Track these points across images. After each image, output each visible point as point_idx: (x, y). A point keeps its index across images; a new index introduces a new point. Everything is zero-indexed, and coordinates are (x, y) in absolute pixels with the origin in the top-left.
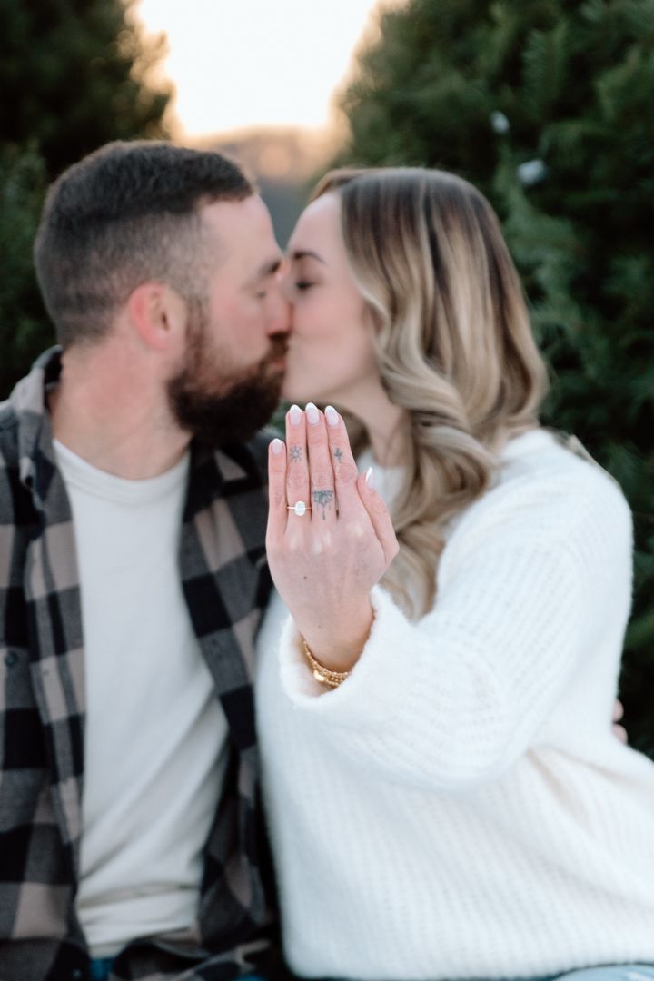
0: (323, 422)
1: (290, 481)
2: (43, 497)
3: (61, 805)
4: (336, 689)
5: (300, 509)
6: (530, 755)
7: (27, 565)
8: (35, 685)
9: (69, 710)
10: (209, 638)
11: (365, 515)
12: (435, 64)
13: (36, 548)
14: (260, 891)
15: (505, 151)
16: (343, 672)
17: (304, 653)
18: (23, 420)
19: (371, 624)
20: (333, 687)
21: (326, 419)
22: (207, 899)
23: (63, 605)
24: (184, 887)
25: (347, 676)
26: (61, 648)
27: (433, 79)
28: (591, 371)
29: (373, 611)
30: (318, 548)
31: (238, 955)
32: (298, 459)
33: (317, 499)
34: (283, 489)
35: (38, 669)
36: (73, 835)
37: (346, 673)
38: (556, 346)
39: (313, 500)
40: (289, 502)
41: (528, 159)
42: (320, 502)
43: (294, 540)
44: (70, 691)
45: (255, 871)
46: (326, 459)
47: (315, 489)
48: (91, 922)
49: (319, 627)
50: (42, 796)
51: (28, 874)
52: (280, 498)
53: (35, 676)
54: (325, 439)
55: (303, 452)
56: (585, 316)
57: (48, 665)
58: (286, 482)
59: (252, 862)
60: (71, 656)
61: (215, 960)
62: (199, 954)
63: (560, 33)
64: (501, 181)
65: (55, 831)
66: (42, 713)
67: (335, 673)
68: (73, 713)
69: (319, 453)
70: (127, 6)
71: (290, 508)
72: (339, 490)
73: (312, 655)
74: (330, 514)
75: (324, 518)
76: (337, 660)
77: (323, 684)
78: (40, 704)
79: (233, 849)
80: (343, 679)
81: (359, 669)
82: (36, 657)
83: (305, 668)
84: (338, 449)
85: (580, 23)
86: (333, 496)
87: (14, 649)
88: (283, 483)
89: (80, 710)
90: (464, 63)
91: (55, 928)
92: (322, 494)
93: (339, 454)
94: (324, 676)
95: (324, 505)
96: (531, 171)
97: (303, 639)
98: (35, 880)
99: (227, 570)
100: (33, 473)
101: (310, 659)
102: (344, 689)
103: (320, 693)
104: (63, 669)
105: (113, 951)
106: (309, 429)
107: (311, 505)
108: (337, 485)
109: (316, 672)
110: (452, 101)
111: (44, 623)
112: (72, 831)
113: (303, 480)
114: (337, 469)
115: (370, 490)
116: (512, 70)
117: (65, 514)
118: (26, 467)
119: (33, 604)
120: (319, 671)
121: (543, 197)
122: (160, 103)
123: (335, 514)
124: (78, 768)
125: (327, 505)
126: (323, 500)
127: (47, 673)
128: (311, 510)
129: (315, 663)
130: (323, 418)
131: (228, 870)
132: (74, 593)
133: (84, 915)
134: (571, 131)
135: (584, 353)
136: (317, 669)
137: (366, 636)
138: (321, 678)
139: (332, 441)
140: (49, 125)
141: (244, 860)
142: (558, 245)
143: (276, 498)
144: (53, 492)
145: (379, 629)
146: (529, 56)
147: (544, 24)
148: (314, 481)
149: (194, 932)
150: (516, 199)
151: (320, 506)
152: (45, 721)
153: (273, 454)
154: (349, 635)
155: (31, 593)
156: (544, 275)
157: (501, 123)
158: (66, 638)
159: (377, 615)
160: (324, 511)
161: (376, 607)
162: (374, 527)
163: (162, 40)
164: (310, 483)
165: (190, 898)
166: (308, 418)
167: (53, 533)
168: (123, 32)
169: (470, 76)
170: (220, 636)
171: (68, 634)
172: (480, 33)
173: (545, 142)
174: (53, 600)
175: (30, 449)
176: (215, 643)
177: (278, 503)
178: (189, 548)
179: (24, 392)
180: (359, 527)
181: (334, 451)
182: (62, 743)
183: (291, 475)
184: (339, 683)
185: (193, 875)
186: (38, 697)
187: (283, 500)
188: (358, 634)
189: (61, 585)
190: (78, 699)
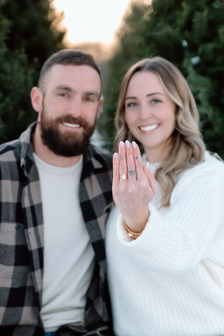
0: (131, 147)
1: (120, 167)
2: (28, 172)
3: (35, 279)
4: (136, 239)
5: (124, 177)
6: (202, 262)
7: (22, 195)
8: (26, 237)
9: (38, 246)
10: (89, 223)
11: (146, 179)
12: (161, 23)
13: (26, 189)
14: (106, 311)
15: (187, 53)
16: (139, 233)
17: (125, 227)
18: (23, 145)
19: (148, 217)
20: (135, 239)
21: (132, 146)
22: (87, 312)
23: (36, 209)
24: (79, 308)
25: (140, 235)
26: (35, 224)
27: (161, 28)
28: (217, 129)
29: (149, 212)
30: (130, 190)
31: (98, 332)
32: (123, 160)
33: (130, 173)
34: (118, 170)
35: (27, 231)
36: (39, 289)
37: (140, 234)
38: (205, 121)
39: (128, 174)
40: (120, 175)
41: (195, 56)
42: (131, 174)
43: (122, 187)
44: (39, 239)
45: (104, 304)
46: (133, 159)
47: (129, 170)
48: (46, 320)
49: (131, 218)
50: (29, 276)
51: (25, 304)
52: (117, 173)
53: (26, 234)
54: (132, 153)
55: (125, 157)
56: (214, 110)
57: (31, 230)
58: (119, 167)
59: (103, 300)
60: (39, 227)
61: (90, 333)
62: (84, 331)
63: (205, 13)
64: (185, 64)
65: (33, 288)
66: (29, 247)
67: (136, 234)
68: (40, 247)
69: (130, 158)
70: (51, 2)
71: (120, 176)
72: (137, 170)
73: (128, 227)
74: (134, 178)
75: (132, 180)
76: (137, 229)
77: (132, 237)
78: (28, 244)
79: (97, 295)
80: (139, 236)
81: (144, 232)
82: (26, 227)
83: (125, 232)
84: (137, 156)
85: (212, 9)
86: (135, 172)
87: (18, 224)
88: (118, 168)
89: (42, 246)
90: (172, 23)
91: (34, 322)
92: (131, 172)
93: (137, 158)
94: (132, 234)
95: (132, 176)
96: (195, 60)
97: (125, 222)
98: (28, 305)
99: (96, 199)
100: (25, 164)
101: (127, 229)
102: (139, 239)
103: (131, 240)
104: (36, 232)
105: (55, 330)
106: (126, 150)
107: (127, 176)
108: (137, 169)
109: (129, 233)
110: (168, 36)
111: (29, 215)
112: (39, 288)
113: (125, 167)
114: (136, 163)
115: (148, 170)
116: (189, 25)
117: (36, 178)
118: (23, 161)
119: (25, 209)
120: (130, 233)
121: (200, 69)
122: (62, 35)
123: (136, 178)
124: (42, 266)
125: (133, 175)
126: (132, 174)
127: (30, 233)
128: (128, 177)
129: (129, 230)
130: (131, 146)
131: (95, 302)
132: (40, 205)
133: (43, 318)
134: (210, 46)
135: (214, 123)
136: (130, 232)
137: (147, 221)
138: (131, 235)
139: (134, 154)
140: (24, 43)
141: (101, 299)
142: (205, 86)
143: (116, 173)
144: (32, 170)
145: (151, 218)
146: (195, 21)
147: (200, 9)
148: (129, 167)
149: (83, 324)
150: (190, 70)
151: (131, 176)
152: (29, 250)
153: (114, 158)
154: (141, 220)
155: (24, 205)
156: (201, 96)
157: (185, 43)
158: (37, 221)
159: (150, 213)
160: (132, 178)
161: (150, 211)
162: (150, 183)
163: (62, 14)
164: (127, 168)
165: (82, 311)
166: (126, 146)
167: (32, 185)
168: (49, 11)
169: (174, 28)
170: (93, 222)
171: (38, 219)
172: (178, 12)
173: (200, 50)
174: (32, 208)
175: (24, 155)
176: (91, 224)
177: (116, 175)
178: (82, 191)
179: (24, 136)
180: (144, 183)
181: (135, 157)
182: (36, 257)
183: (121, 165)
184: (137, 237)
185: (83, 304)
186: (27, 241)
187: (118, 174)
188: (144, 220)
189: (35, 202)
190: (42, 242)
